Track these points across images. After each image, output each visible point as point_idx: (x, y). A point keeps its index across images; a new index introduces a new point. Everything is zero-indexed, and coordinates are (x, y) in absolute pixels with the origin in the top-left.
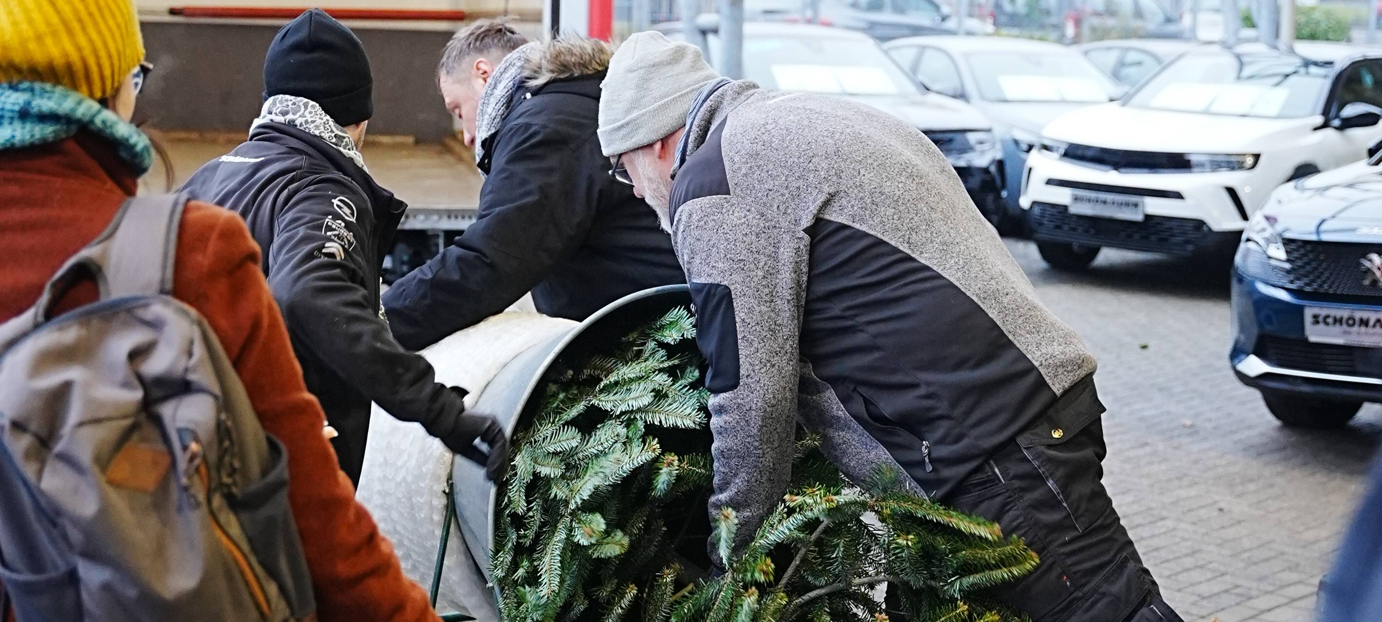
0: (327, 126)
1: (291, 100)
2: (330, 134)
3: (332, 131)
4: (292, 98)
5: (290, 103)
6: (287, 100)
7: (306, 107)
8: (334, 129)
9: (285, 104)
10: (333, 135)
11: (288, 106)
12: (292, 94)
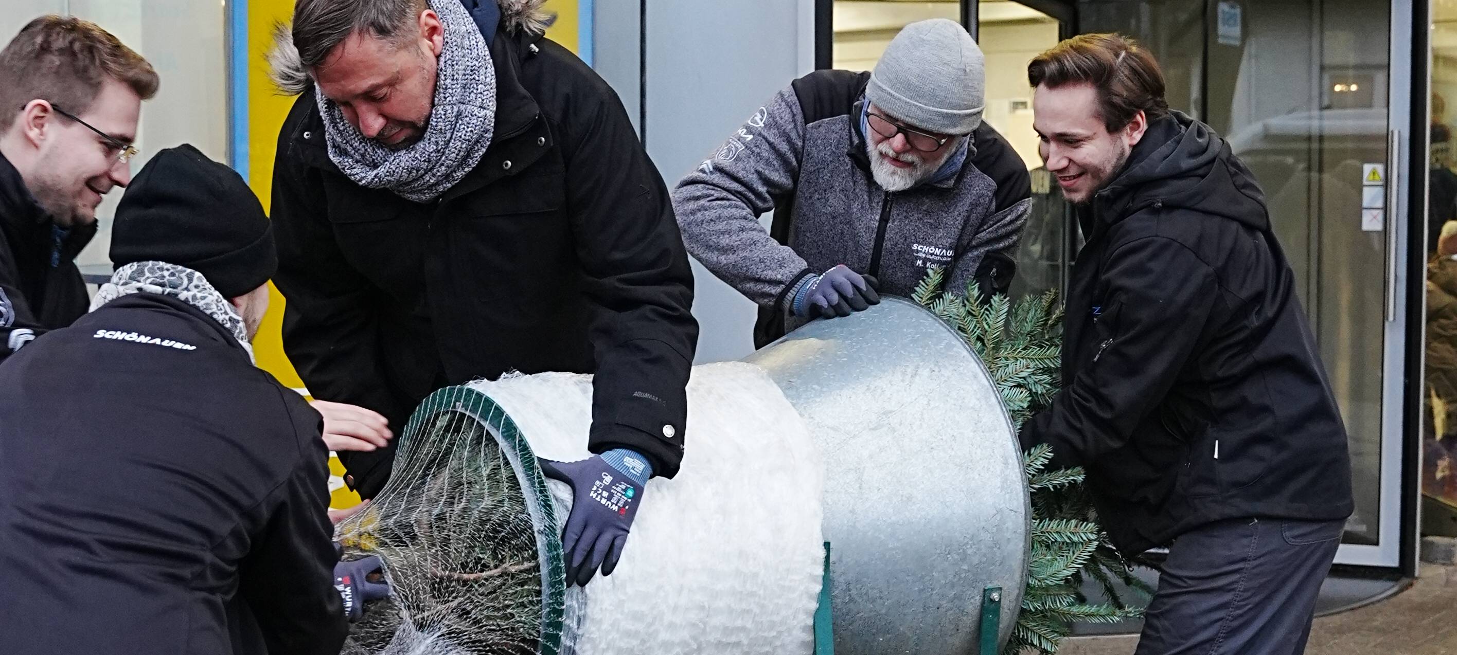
0: (220, 304)
1: (168, 270)
2: (224, 316)
3: (226, 313)
4: (169, 266)
5: (166, 273)
6: (161, 269)
7: (190, 280)
8: (228, 310)
9: (159, 273)
10: (227, 317)
11: (163, 277)
12: (167, 261)
